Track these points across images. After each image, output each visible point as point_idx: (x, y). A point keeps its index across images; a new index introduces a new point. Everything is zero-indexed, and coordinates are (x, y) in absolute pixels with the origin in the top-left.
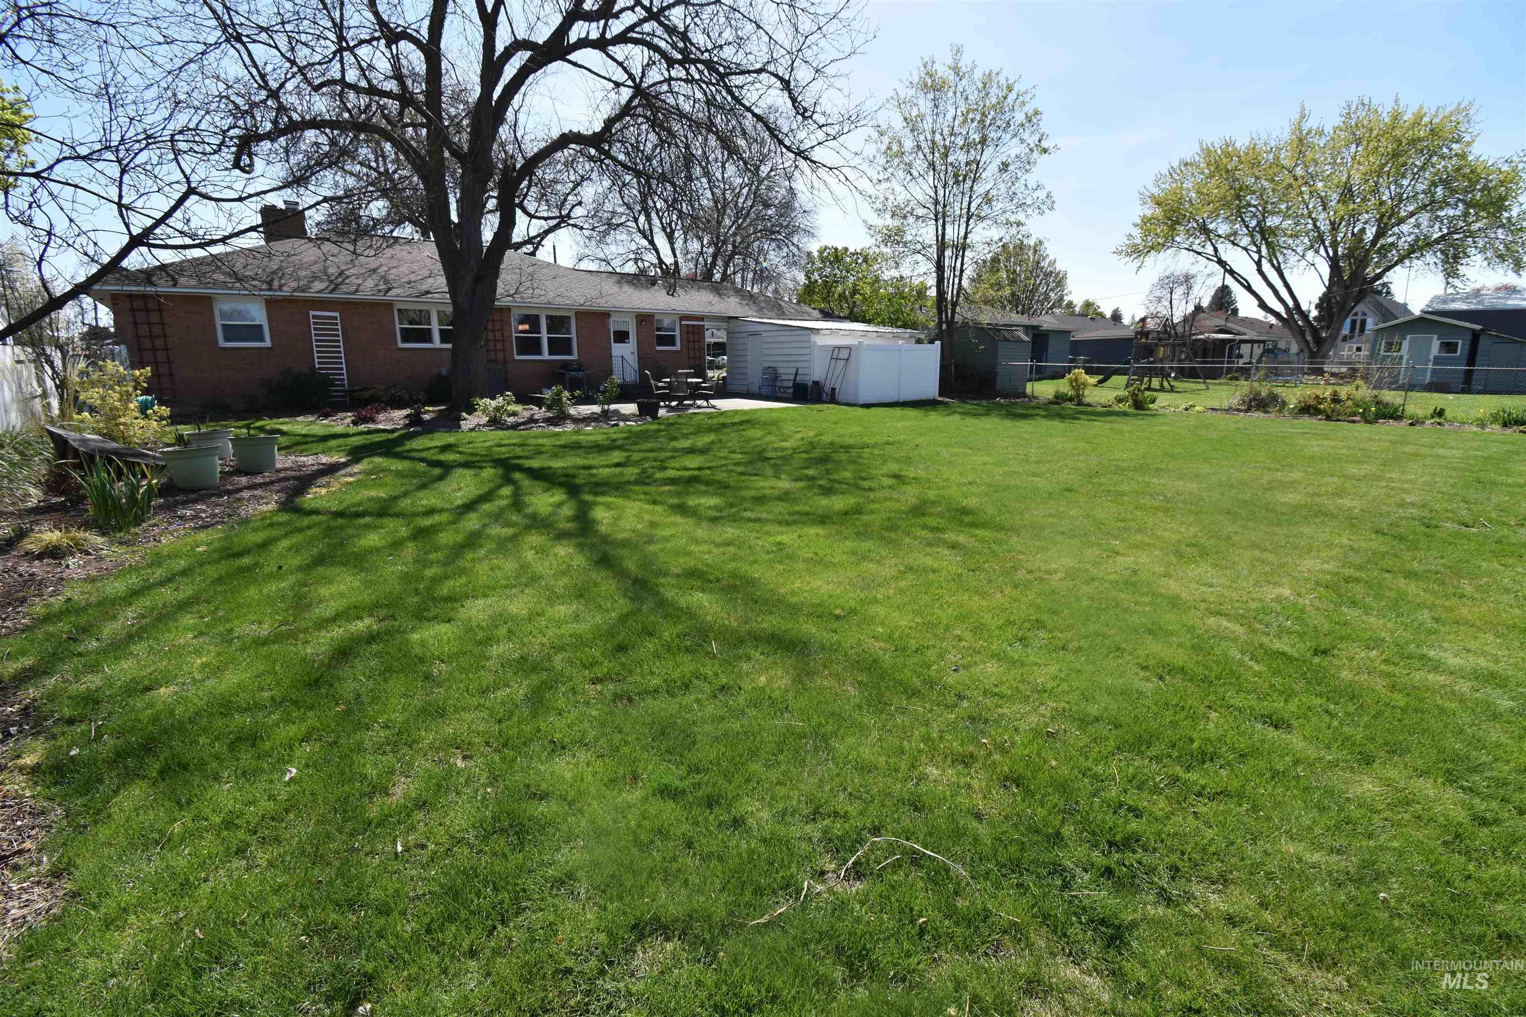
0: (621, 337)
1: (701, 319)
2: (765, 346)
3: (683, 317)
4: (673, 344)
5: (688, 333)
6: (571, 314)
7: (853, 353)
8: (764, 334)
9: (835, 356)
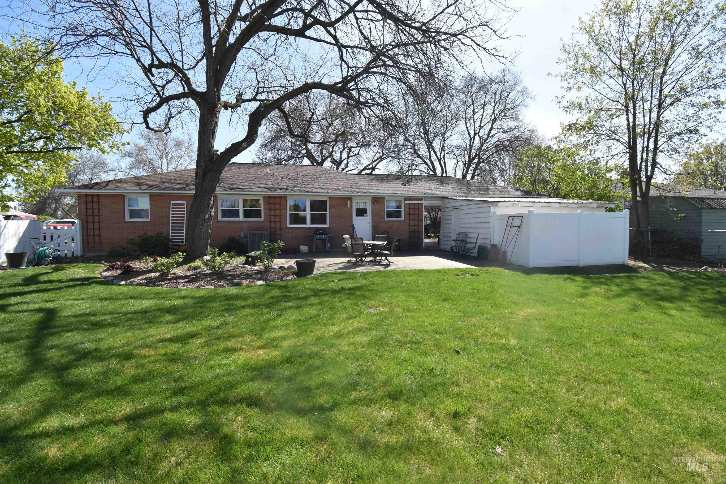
0: (361, 212)
1: (421, 199)
2: (462, 216)
3: (406, 199)
4: (399, 216)
5: (410, 209)
6: (327, 199)
7: (524, 220)
8: (461, 208)
9: (509, 224)
